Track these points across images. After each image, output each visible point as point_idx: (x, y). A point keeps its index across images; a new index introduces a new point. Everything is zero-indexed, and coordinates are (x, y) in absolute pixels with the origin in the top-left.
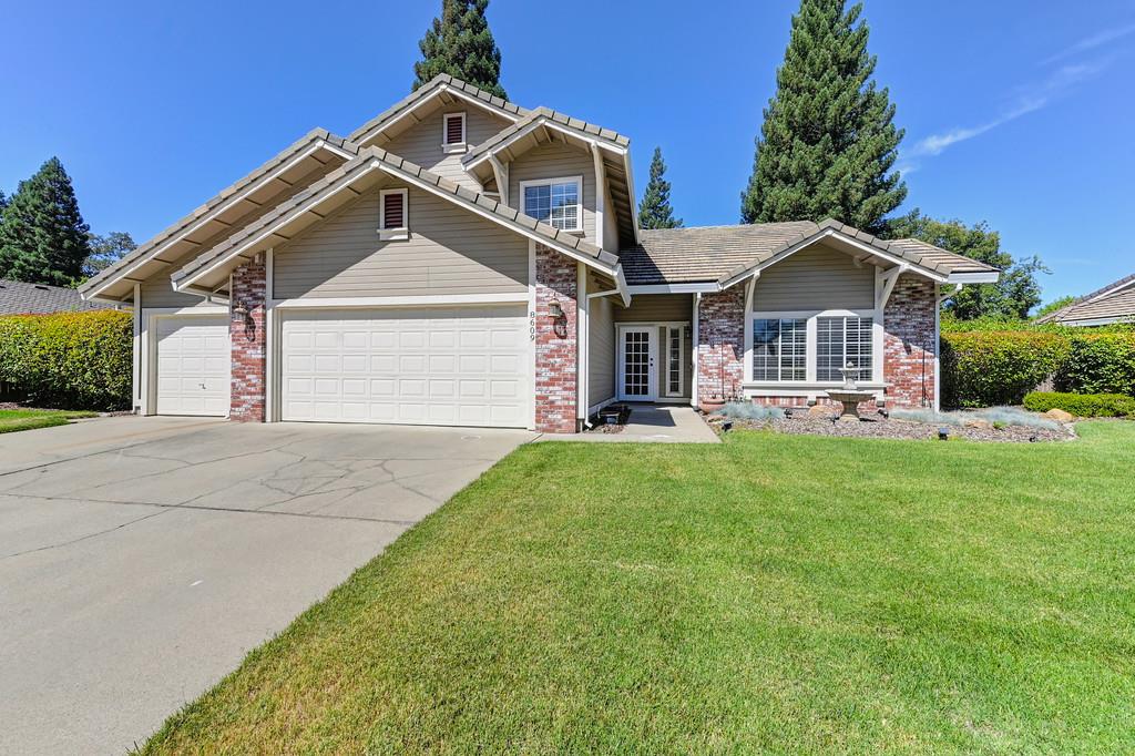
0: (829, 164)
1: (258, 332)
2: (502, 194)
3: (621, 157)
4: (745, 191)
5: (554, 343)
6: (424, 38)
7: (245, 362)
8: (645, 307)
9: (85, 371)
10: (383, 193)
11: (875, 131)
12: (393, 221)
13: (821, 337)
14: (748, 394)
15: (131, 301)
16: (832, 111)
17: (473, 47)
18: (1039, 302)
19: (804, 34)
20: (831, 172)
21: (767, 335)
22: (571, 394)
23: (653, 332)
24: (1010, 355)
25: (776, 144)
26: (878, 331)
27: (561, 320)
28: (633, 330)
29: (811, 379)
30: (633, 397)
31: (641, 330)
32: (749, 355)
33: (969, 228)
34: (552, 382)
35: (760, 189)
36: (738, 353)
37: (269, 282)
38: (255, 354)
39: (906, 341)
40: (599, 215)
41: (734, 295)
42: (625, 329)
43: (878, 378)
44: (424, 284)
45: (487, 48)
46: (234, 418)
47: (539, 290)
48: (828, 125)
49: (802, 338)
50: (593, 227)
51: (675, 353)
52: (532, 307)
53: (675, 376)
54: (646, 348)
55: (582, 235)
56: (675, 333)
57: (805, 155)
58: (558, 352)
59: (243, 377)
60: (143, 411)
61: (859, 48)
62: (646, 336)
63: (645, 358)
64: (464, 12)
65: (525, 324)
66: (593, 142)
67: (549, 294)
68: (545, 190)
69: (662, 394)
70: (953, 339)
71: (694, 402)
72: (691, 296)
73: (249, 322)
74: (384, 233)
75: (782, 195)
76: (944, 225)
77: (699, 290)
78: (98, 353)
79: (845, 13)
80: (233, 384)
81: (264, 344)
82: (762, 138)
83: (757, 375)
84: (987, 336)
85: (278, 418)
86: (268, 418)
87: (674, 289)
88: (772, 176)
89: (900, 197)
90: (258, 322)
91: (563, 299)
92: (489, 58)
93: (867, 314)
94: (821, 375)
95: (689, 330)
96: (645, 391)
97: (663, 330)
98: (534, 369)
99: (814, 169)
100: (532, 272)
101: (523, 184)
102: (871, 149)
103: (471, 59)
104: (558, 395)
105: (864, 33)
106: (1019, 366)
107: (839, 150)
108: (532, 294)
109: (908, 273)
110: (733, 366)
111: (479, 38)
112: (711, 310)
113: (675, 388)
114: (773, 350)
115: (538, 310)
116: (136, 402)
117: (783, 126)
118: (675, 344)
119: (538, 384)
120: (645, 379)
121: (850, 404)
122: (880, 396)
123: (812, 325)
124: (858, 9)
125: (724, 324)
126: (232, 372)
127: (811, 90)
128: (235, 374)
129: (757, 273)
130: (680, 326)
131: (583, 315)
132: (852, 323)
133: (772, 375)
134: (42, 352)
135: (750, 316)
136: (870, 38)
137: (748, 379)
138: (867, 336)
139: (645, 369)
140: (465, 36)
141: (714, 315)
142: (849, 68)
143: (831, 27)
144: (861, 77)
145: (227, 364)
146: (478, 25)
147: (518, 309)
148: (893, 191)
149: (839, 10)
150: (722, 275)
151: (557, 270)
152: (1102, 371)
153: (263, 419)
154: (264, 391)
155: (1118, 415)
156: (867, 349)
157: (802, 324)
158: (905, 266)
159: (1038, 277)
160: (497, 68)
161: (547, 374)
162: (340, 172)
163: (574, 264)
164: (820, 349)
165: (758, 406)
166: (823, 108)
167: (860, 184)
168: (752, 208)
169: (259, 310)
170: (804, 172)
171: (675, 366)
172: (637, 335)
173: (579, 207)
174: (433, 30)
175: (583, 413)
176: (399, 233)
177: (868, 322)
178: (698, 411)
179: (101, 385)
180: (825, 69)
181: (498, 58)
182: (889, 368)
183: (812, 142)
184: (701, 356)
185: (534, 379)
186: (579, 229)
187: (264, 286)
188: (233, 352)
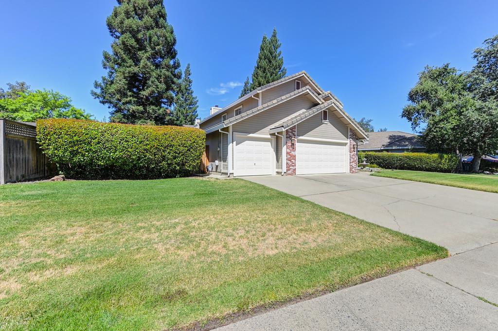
12: (325, 119)
22: (356, 164)
27: (354, 148)
34: (353, 162)
38: (294, 153)
44: (330, 136)
47: (350, 141)
58: (354, 155)
59: (290, 161)
60: (234, 175)
65: (346, 148)
67: (352, 141)
73: (293, 143)
74: (323, 121)
80: (287, 163)
81: (296, 150)
86: (296, 173)
90: (295, 143)
91: (355, 143)
98: (349, 159)
100: (349, 136)
104: (354, 165)
108: (348, 141)
115: (350, 145)
116: (230, 171)
119: (350, 162)
126: (287, 159)
147: (345, 144)
151: (354, 136)
154: (295, 165)
161: (352, 160)
169: (295, 139)
176: (327, 122)
187: (295, 131)
188: (287, 152)
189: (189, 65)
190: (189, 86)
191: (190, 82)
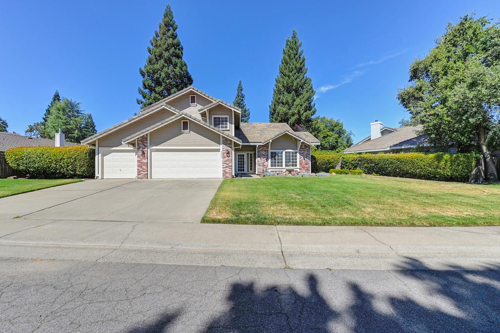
0: (294, 100)
1: (146, 155)
2: (208, 118)
3: (239, 113)
4: (270, 105)
5: (227, 158)
6: (152, 39)
7: (142, 163)
8: (245, 148)
9: (68, 166)
10: (182, 121)
11: (307, 91)
12: (185, 128)
13: (286, 156)
14: (270, 170)
15: (94, 145)
16: (295, 84)
17: (173, 45)
18: (352, 144)
19: (287, 58)
20: (295, 103)
21: (274, 155)
22: (231, 170)
23: (245, 154)
24: (328, 160)
25: (279, 92)
26: (298, 155)
27: (228, 153)
28: (240, 154)
29: (284, 166)
30: (240, 172)
31: (242, 154)
32: (270, 160)
33: (336, 121)
34: (226, 167)
35: (275, 105)
36: (267, 160)
37: (149, 142)
38: (145, 161)
39: (304, 157)
40: (233, 126)
41: (266, 146)
42: (238, 154)
43: (298, 166)
45: (177, 46)
46: (139, 178)
47: (223, 146)
48: (294, 88)
49: (282, 156)
50: (231, 127)
51: (251, 160)
52: (221, 150)
53: (251, 166)
54: (243, 159)
55: (229, 130)
56: (251, 155)
57: (288, 97)
58: (228, 160)
59: (141, 167)
60: (100, 178)
61: (303, 64)
62: (243, 155)
63: (243, 162)
64: (169, 30)
65: (219, 154)
66: (233, 109)
67: (225, 147)
68: (219, 118)
69: (248, 171)
70: (316, 156)
71: (257, 173)
72: (255, 146)
73: (143, 153)
74: (182, 131)
75: (282, 109)
76: (329, 119)
77: (257, 144)
78: (75, 161)
79: (299, 52)
80: (138, 169)
81: (147, 158)
82: (275, 88)
83: (272, 166)
84: (323, 156)
85: (151, 178)
86: (149, 178)
87: (251, 144)
88: (278, 102)
89: (314, 112)
90: (146, 153)
91: (229, 148)
92: (179, 49)
93: (296, 151)
94: (286, 166)
95: (255, 154)
96: (243, 170)
97: (248, 154)
98: (222, 164)
99: (290, 101)
100: (221, 142)
101: (213, 116)
102: (306, 97)
103: (172, 50)
104: (228, 170)
105: (304, 60)
106: (330, 163)
107: (298, 96)
108: (221, 147)
109: (303, 143)
110: (266, 163)
111: (175, 41)
112: (260, 149)
113: (251, 169)
114: (275, 159)
115: (223, 151)
116: (96, 175)
117: (281, 85)
118: (251, 157)
120: (243, 167)
121: (290, 171)
122: (299, 170)
123: (284, 153)
124: (302, 51)
125: (263, 153)
127: (289, 77)
128: (138, 166)
129: (271, 141)
130: (252, 153)
131: (233, 152)
132: (293, 153)
133: (275, 166)
134: (50, 160)
135: (270, 151)
136: (306, 62)
137: (269, 167)
138: (296, 156)
139: (243, 164)
140: (170, 41)
141: (261, 150)
142: (300, 70)
143: (294, 57)
144: (303, 74)
145: (136, 164)
146: (174, 37)
147: (218, 150)
148: (313, 109)
149: (297, 51)
150: (263, 141)
151: (227, 142)
152: (347, 164)
153: (148, 178)
154: (147, 171)
155: (346, 174)
156: (296, 159)
157: (282, 153)
158: (302, 141)
159: (352, 137)
160: (182, 53)
161: (225, 165)
162: (174, 117)
163: (231, 141)
164: (286, 159)
165: (272, 173)
166: (292, 82)
167: (303, 107)
168: (273, 111)
169: (146, 149)
170: (287, 103)
171: (251, 163)
172: (241, 155)
173: (228, 123)
174: (155, 36)
175: (233, 174)
176: (187, 131)
177: (296, 153)
178: (258, 175)
179: (75, 170)
180: (293, 70)
181: (182, 49)
182: (301, 164)
183: (289, 93)
184: (258, 161)
185: (222, 167)
186: (228, 129)
187: (147, 143)
188: (138, 160)
189: (240, 82)
190: (242, 100)
191: (243, 97)
